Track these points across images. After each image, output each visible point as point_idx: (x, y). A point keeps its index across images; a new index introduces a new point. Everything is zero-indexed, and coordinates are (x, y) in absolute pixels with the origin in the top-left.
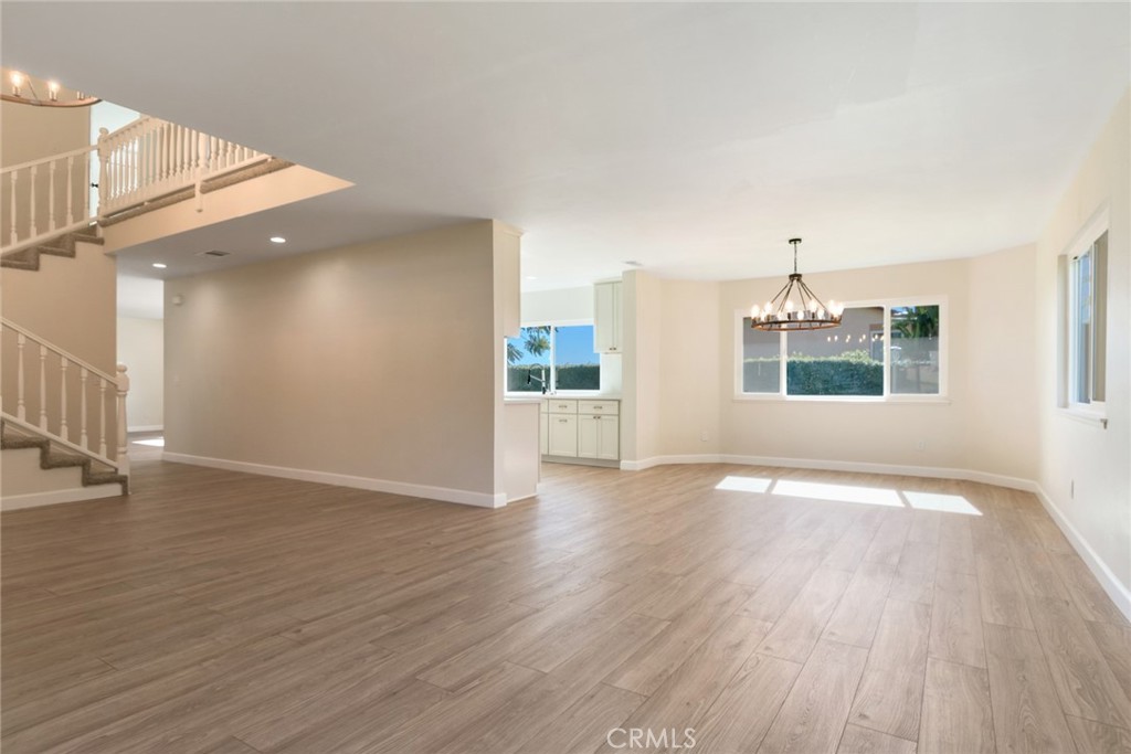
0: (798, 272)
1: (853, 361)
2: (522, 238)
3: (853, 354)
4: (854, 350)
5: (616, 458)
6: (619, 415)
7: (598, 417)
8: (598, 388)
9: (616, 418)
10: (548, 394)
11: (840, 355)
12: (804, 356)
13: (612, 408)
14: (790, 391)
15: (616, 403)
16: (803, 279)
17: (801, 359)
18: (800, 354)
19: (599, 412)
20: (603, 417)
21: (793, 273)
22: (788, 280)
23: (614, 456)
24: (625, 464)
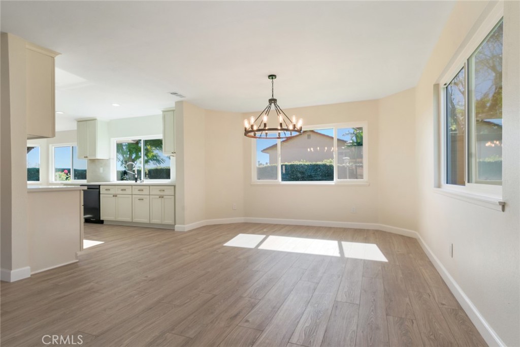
0: (275, 98)
1: (328, 164)
2: (57, 59)
3: (328, 161)
4: (329, 159)
5: (173, 224)
6: (175, 196)
7: (161, 197)
8: (170, 178)
9: (173, 197)
10: (139, 182)
11: (322, 162)
12: (306, 162)
13: (169, 191)
14: (284, 179)
15: (173, 187)
16: (278, 103)
17: (304, 163)
18: (305, 161)
19: (162, 193)
20: (165, 197)
21: (271, 98)
22: (268, 103)
23: (171, 222)
24: (178, 227)
